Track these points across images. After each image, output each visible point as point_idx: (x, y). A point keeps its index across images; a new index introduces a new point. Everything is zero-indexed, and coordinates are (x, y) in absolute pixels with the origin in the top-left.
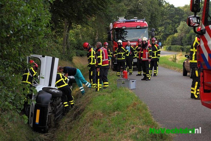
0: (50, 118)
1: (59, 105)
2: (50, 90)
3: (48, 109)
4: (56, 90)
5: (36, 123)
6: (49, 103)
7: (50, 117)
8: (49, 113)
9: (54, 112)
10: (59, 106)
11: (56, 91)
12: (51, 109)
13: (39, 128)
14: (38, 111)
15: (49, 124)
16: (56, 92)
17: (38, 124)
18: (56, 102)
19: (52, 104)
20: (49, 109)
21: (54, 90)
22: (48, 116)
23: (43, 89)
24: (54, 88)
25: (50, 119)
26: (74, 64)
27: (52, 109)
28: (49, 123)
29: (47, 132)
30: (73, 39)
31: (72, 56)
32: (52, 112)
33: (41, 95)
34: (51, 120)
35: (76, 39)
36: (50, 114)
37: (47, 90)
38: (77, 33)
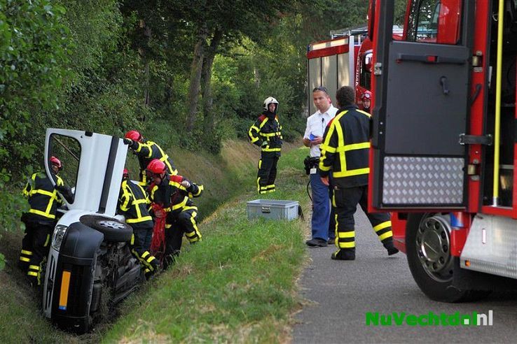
0: (98, 297)
1: (127, 264)
2: (102, 222)
3: (91, 272)
4: (116, 224)
5: (60, 308)
6: (96, 255)
7: (98, 294)
8: (96, 282)
9: (109, 281)
10: (127, 267)
11: (117, 226)
12: (100, 272)
13: (66, 321)
14: (66, 276)
15: (97, 311)
16: (117, 228)
17: (64, 308)
18: (117, 255)
19: (104, 260)
20: (97, 272)
21: (110, 224)
22: (91, 290)
23: (82, 218)
24: (112, 217)
25: (97, 299)
26: (226, 163)
27: (104, 272)
28: (95, 309)
29: (89, 332)
30: (228, 83)
31: (219, 139)
32: (105, 281)
33: (76, 235)
34: (100, 301)
35: (238, 82)
36: (98, 286)
37: (94, 223)
38: (243, 65)
